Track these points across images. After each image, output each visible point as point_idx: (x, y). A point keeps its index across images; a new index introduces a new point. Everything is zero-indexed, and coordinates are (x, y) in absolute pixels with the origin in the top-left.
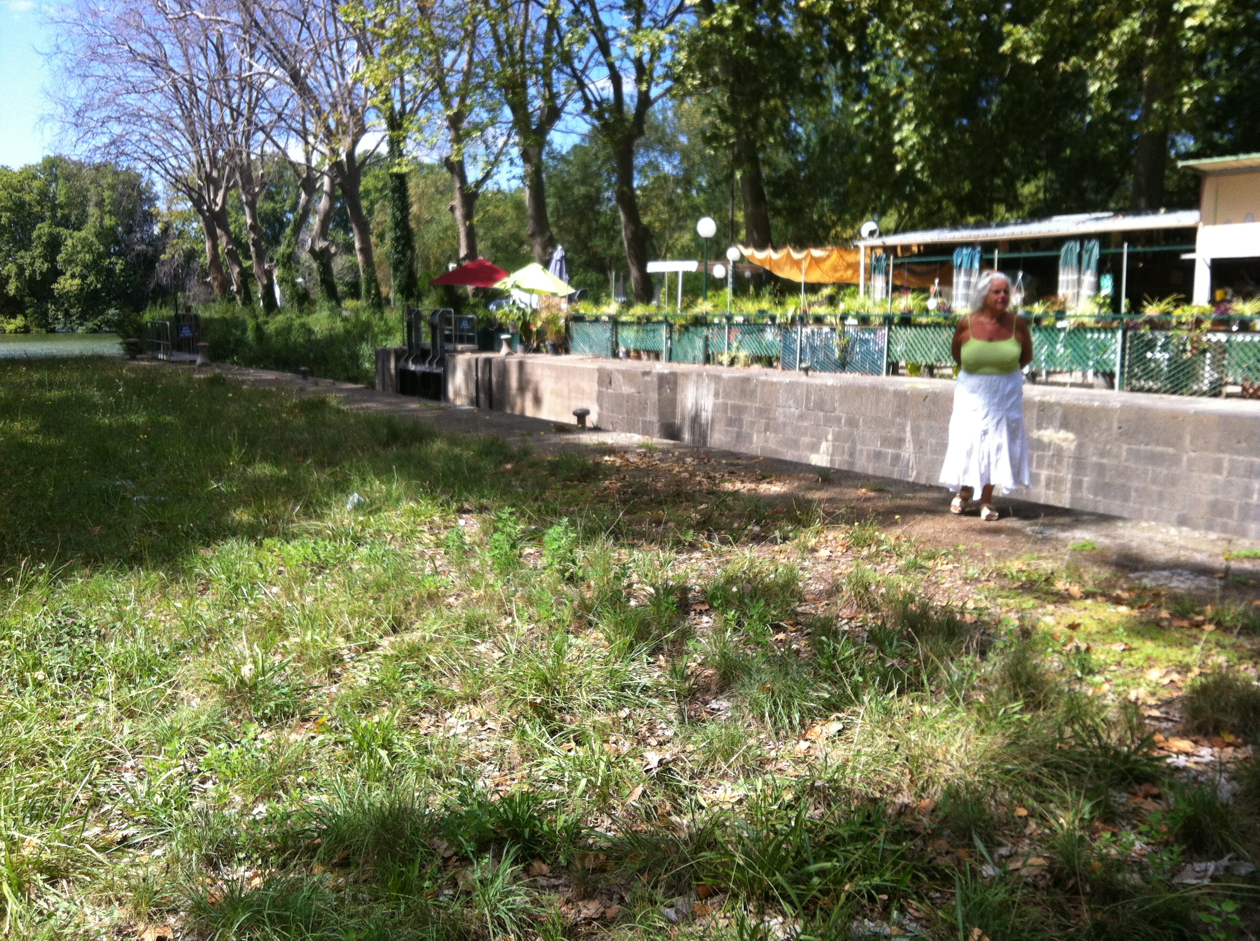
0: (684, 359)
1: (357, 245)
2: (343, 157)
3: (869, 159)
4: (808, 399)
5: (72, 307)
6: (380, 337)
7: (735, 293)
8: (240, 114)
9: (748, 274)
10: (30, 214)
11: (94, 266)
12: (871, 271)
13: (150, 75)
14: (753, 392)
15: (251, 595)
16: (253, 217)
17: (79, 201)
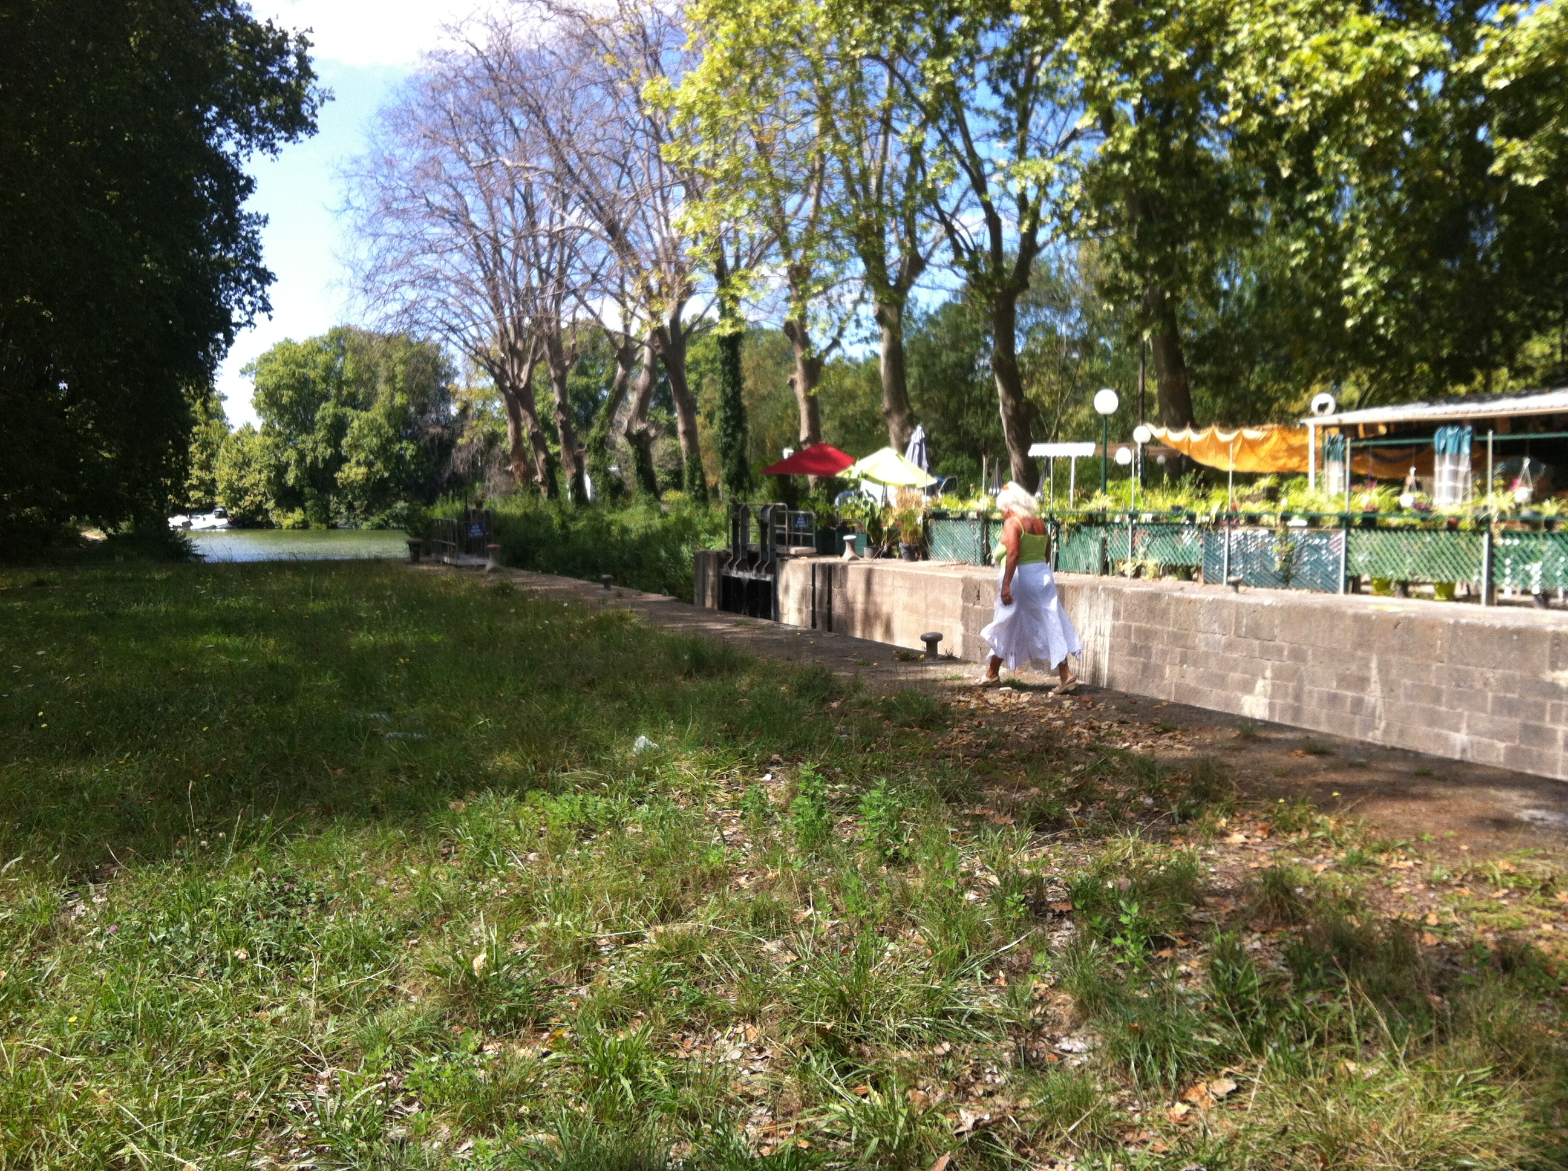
0: (1074, 568)
1: (681, 427)
2: (666, 322)
3: (1318, 314)
4: (1238, 622)
5: (355, 499)
6: (703, 536)
7: (1144, 483)
8: (549, 275)
9: (1161, 459)
10: (313, 393)
11: (383, 451)
12: (1324, 456)
13: (449, 231)
14: (1164, 613)
15: (502, 861)
16: (563, 394)
17: (366, 379)
